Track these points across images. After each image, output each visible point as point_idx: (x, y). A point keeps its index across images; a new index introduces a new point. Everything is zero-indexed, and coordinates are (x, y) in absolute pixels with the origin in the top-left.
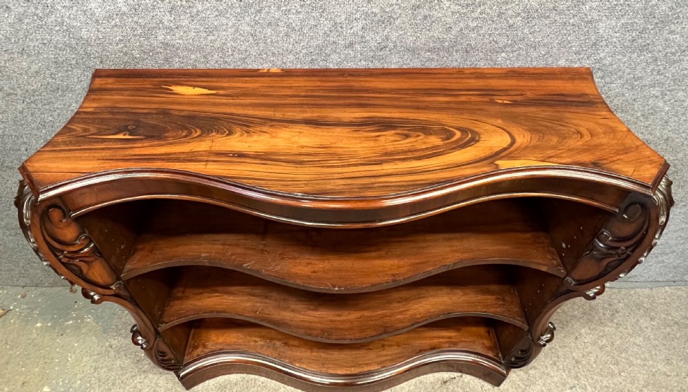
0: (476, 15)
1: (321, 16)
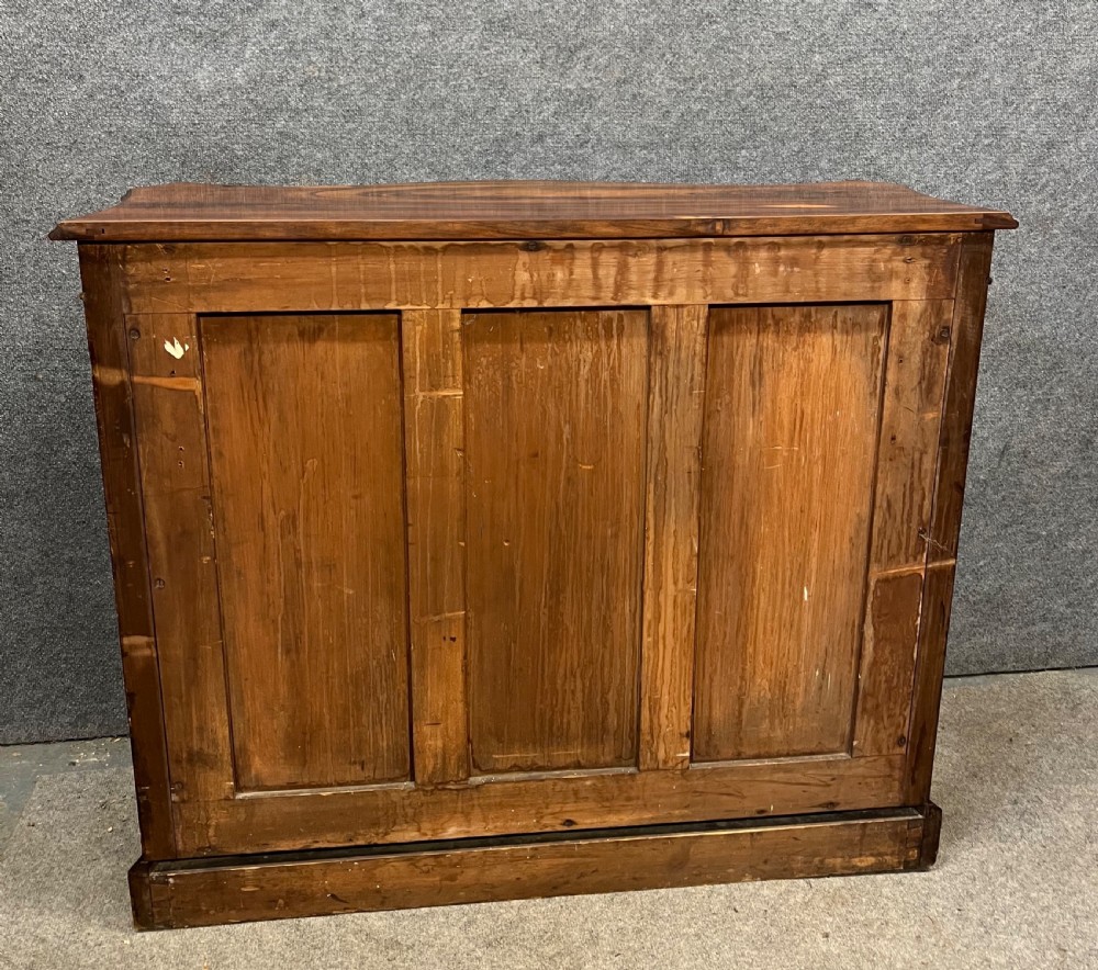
0: (698, 93)
1: (501, 94)
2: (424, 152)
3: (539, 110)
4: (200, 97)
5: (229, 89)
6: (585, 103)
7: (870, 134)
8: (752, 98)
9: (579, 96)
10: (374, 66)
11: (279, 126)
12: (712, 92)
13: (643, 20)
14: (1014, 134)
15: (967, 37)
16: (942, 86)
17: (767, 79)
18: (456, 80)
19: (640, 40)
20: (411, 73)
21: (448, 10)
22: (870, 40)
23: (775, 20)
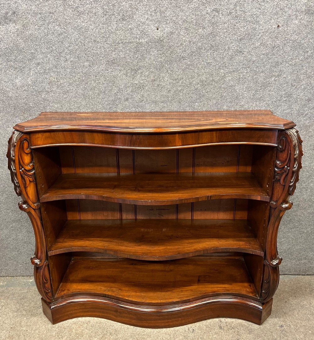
0: (180, 84)
2: (89, 104)
3: (126, 90)
4: (17, 88)
5: (26, 85)
6: (141, 88)
7: (241, 97)
8: (199, 85)
9: (139, 85)
10: (71, 77)
11: (43, 97)
12: (185, 83)
13: (160, 59)
14: (295, 96)
15: (278, 62)
16: (268, 80)
17: (204, 79)
18: (98, 81)
19: (159, 66)
20: (84, 79)
21: (94, 58)
22: (241, 64)
23: (206, 58)
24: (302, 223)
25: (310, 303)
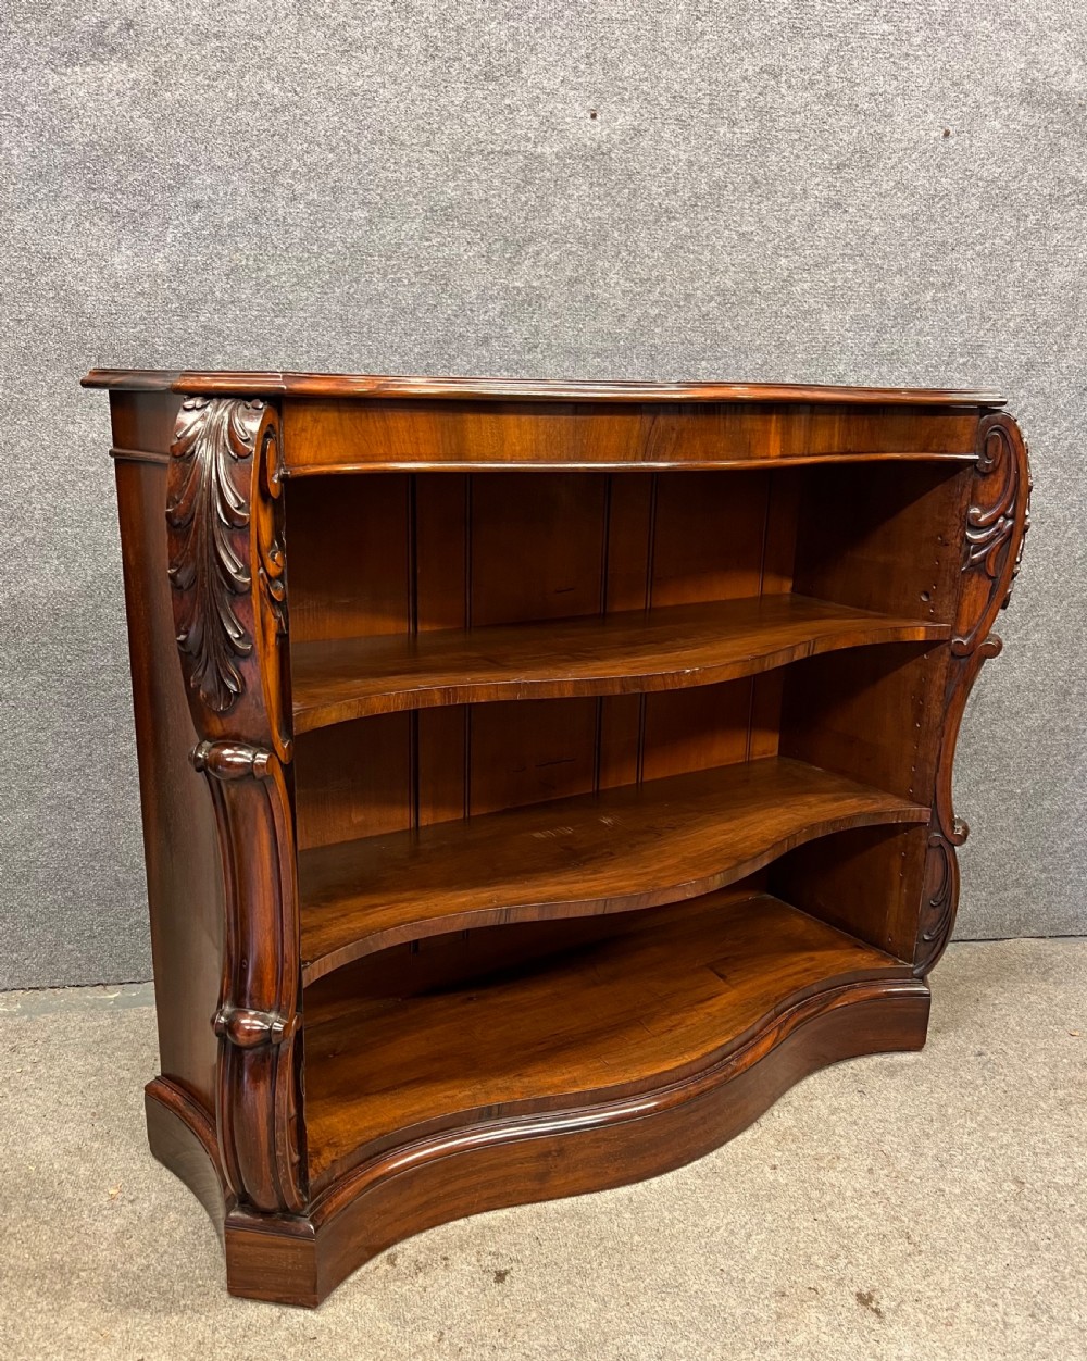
0: (654, 296)
1: (444, 291)
2: (359, 352)
3: (484, 310)
4: (117, 284)
5: (149, 276)
6: (533, 303)
7: (837, 348)
8: (713, 304)
9: (527, 295)
10: (306, 255)
11: (203, 319)
12: (670, 295)
13: (597, 214)
14: (991, 353)
15: (943, 244)
16: (915, 298)
17: (730, 284)
18: (395, 273)
19: (594, 235)
20: (347, 264)
21: (386, 196)
22: (840, 244)
23: (738, 218)
24: (1008, 765)
25: (1049, 998)
